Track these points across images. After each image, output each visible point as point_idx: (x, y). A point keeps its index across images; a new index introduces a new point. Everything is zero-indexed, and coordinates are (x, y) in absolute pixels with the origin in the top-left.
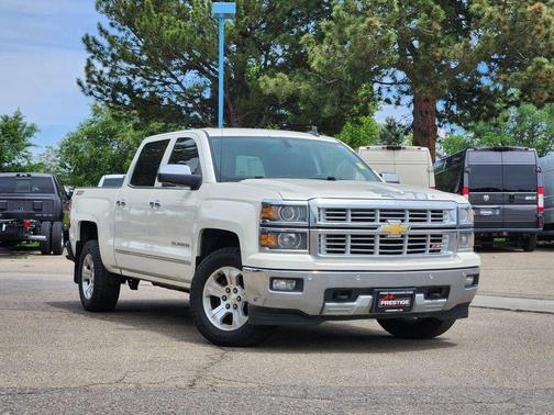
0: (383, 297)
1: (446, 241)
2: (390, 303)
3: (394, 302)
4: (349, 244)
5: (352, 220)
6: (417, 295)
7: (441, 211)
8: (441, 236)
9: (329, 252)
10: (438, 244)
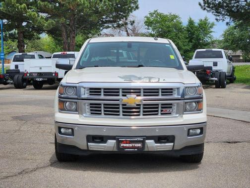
0: (122, 142)
1: (175, 107)
2: (127, 145)
3: (131, 145)
4: (103, 109)
5: (104, 95)
6: (146, 141)
7: (172, 89)
8: (171, 104)
9: (92, 113)
10: (168, 110)
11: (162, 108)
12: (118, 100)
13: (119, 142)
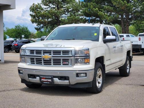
1: (70, 61)
2: (45, 80)
3: (46, 80)
4: (35, 61)
5: (36, 54)
6: (54, 79)
7: (68, 51)
8: (68, 59)
9: (31, 63)
10: (66, 62)
11: (63, 61)
12: (41, 56)
13: (41, 78)
